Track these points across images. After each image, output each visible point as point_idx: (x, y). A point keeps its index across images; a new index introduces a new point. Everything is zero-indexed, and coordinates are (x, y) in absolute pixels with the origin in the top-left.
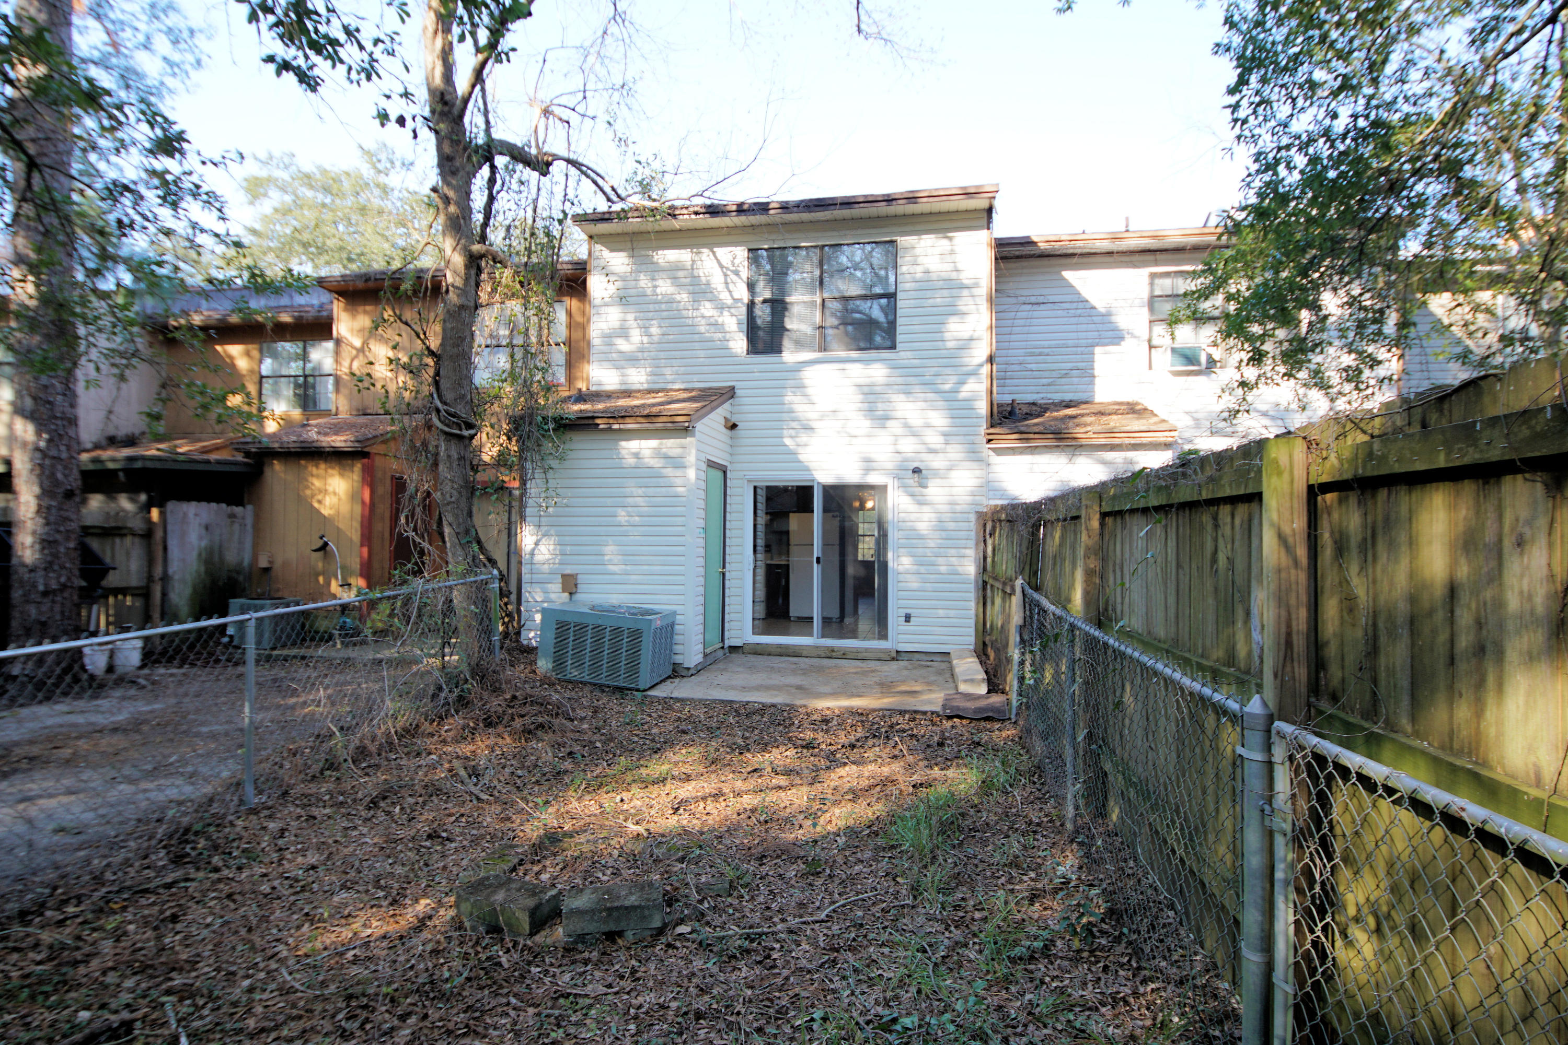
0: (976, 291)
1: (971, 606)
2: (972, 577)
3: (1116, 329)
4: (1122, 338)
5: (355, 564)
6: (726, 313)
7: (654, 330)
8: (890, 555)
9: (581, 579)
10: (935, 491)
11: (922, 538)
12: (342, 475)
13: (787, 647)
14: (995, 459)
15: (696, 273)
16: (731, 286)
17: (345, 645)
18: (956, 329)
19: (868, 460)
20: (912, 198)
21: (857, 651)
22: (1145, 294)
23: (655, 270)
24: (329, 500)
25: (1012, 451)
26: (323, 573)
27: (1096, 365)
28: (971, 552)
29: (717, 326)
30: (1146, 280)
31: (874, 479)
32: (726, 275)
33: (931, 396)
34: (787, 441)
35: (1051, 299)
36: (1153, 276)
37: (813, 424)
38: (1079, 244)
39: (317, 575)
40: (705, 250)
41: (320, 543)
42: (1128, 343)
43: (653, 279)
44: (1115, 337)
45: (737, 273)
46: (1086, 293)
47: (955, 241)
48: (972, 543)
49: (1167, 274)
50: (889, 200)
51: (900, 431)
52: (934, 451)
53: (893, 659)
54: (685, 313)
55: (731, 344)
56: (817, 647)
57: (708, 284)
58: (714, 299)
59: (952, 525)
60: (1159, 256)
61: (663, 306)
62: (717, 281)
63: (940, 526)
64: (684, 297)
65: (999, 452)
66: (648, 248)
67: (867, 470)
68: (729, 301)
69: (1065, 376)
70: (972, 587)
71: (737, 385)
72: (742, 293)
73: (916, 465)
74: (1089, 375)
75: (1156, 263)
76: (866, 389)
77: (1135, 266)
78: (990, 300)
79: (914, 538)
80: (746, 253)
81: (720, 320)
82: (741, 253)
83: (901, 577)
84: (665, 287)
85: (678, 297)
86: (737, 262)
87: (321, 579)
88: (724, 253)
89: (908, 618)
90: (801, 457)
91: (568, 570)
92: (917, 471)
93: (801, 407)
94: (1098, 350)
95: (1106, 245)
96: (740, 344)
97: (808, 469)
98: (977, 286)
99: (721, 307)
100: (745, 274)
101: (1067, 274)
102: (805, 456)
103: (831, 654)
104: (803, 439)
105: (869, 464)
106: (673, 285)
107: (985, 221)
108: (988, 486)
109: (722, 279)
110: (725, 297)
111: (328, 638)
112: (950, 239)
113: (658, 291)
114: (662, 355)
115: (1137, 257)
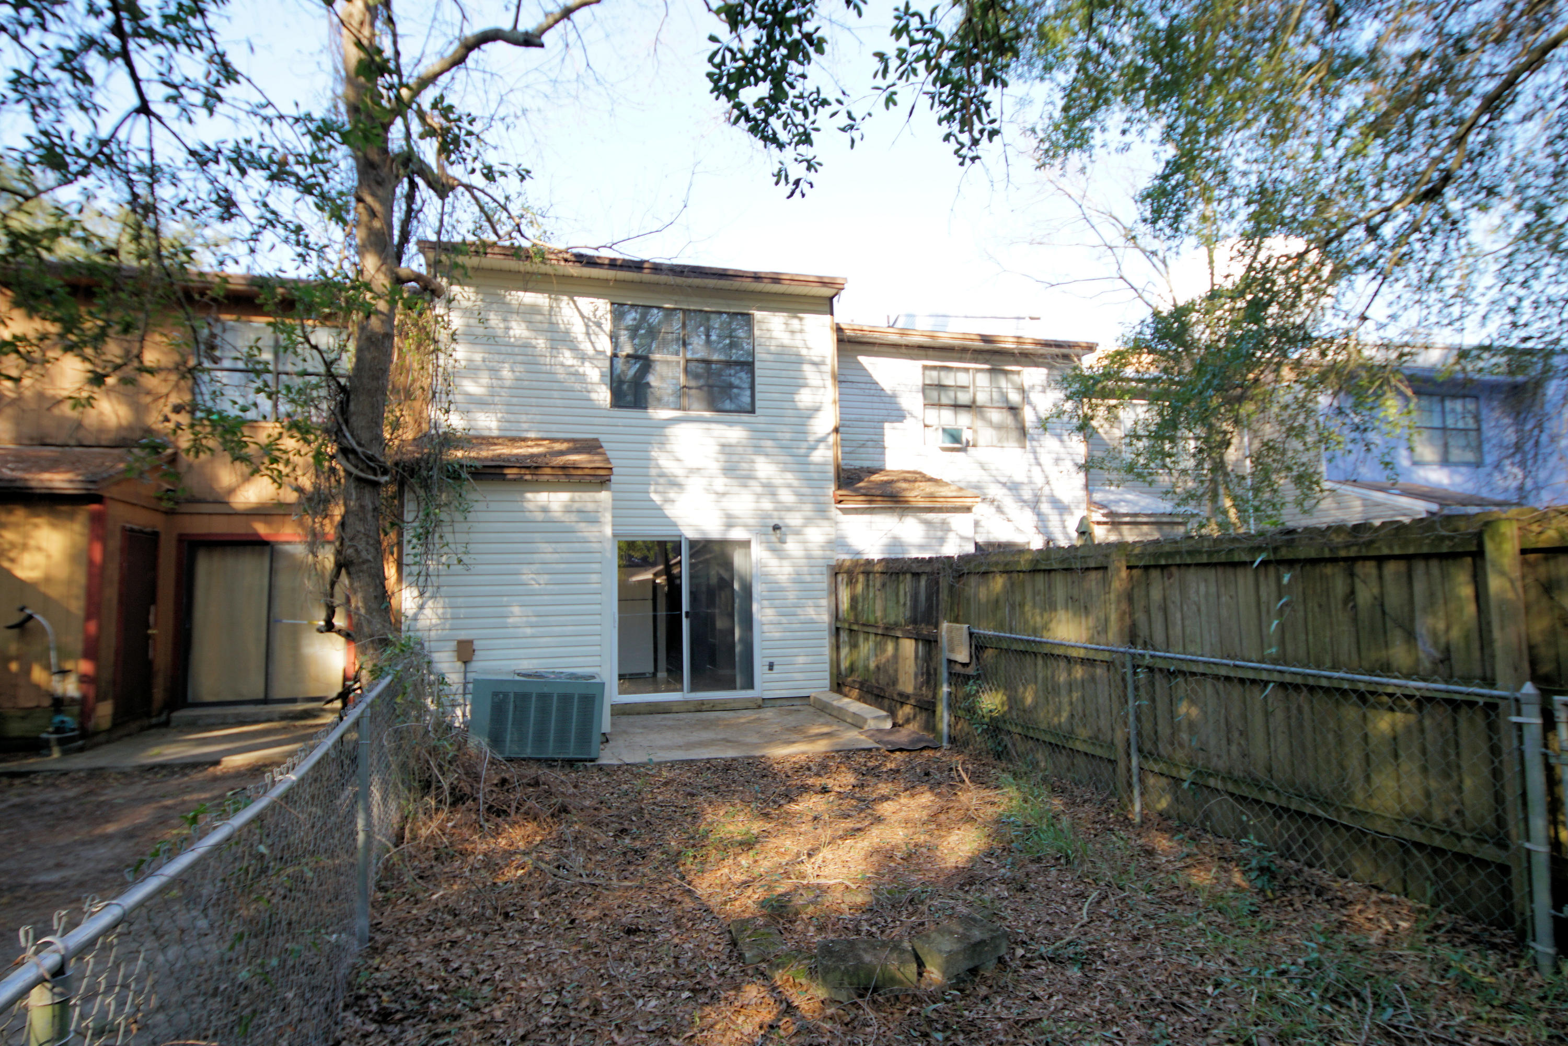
0: (823, 368)
1: (826, 652)
2: (826, 626)
3: (900, 409)
4: (904, 417)
5: (76, 642)
6: (587, 364)
7: (506, 373)
8: (755, 607)
9: (477, 644)
10: (792, 546)
11: (782, 590)
12: (54, 526)
13: (656, 704)
14: (842, 517)
15: (554, 319)
16: (593, 337)
17: (65, 753)
18: (805, 398)
19: (729, 516)
20: (776, 279)
21: (725, 701)
22: (920, 383)
23: (508, 311)
24: (28, 559)
25: (855, 511)
26: (17, 658)
27: (886, 438)
28: (824, 602)
29: (581, 377)
30: (920, 370)
31: (737, 534)
32: (587, 326)
33: (789, 459)
34: (654, 496)
35: (850, 378)
36: (925, 368)
37: (681, 480)
38: (876, 335)
39: (10, 659)
40: (565, 298)
41: (17, 618)
42: (909, 421)
43: (505, 320)
44: (899, 416)
45: (599, 325)
46: (877, 377)
47: (805, 322)
48: (825, 593)
49: (934, 368)
50: (757, 277)
51: (759, 490)
52: (789, 510)
53: (760, 707)
54: (542, 360)
55: (594, 396)
56: (687, 702)
57: (567, 332)
58: (574, 349)
59: (808, 578)
60: (931, 352)
61: (516, 350)
62: (578, 329)
63: (798, 579)
64: (541, 343)
65: (845, 511)
66: (501, 288)
67: (729, 526)
68: (591, 352)
69: (863, 446)
70: (826, 634)
71: (602, 438)
72: (605, 345)
73: (776, 521)
74: (880, 447)
75: (927, 358)
76: (727, 450)
77: (912, 358)
78: (834, 377)
79: (775, 588)
80: (609, 307)
81: (581, 370)
82: (602, 306)
83: (765, 628)
84: (518, 330)
85: (534, 342)
86: (599, 313)
87: (14, 666)
88: (586, 303)
89: (771, 666)
90: (667, 512)
91: (463, 635)
92: (776, 528)
93: (665, 462)
94: (887, 425)
95: (894, 338)
96: (603, 395)
97: (675, 525)
98: (823, 363)
99: (583, 358)
100: (608, 326)
101: (862, 359)
102: (671, 511)
103: (700, 707)
104: (672, 495)
105: (730, 522)
106: (528, 329)
107: (828, 308)
108: (838, 543)
109: (584, 329)
110: (586, 347)
111: (36, 746)
112: (801, 319)
113: (511, 333)
114: (515, 400)
115: (916, 351)
